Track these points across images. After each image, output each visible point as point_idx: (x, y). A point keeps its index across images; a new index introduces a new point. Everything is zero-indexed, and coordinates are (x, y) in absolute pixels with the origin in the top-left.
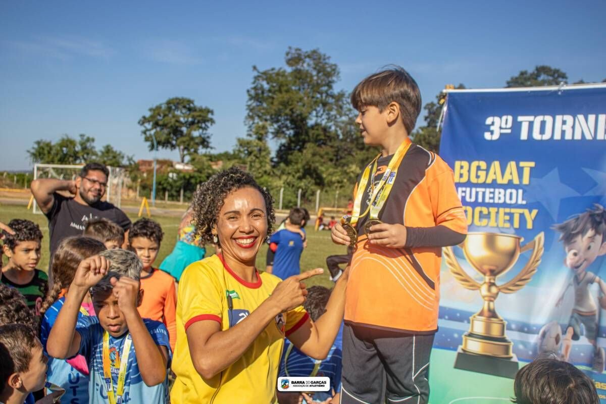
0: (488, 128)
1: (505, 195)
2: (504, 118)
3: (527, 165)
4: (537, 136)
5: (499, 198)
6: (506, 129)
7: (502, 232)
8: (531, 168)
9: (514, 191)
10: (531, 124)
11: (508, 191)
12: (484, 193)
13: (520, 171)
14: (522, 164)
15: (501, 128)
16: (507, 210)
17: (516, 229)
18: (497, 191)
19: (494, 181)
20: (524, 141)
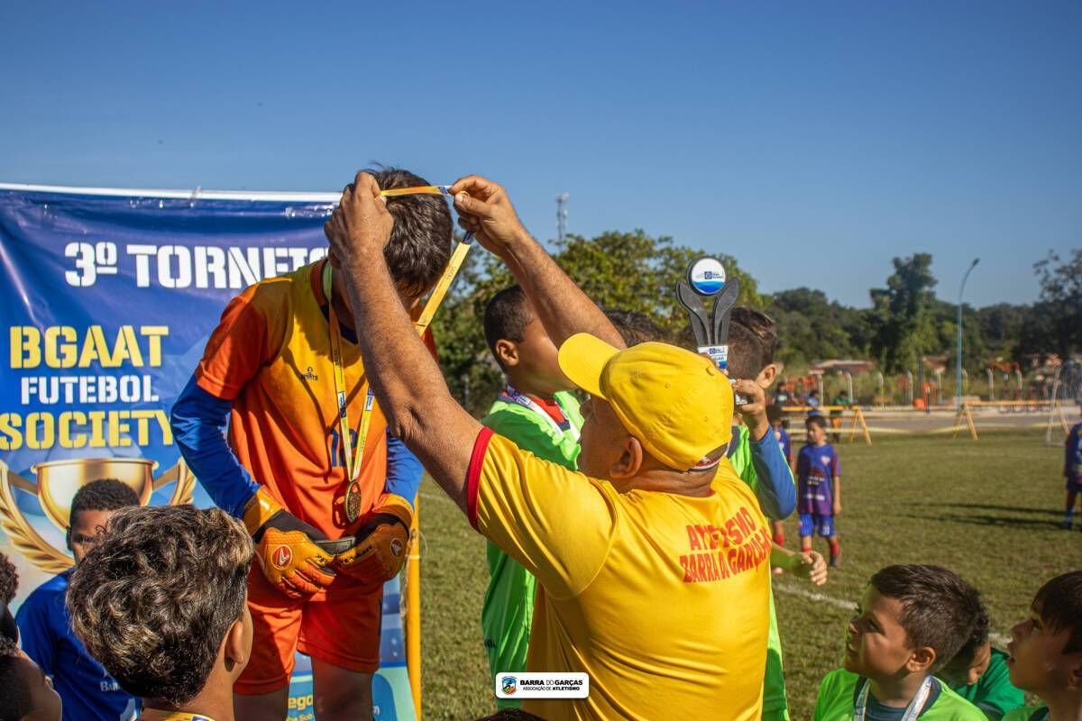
0: (70, 264)
1: (118, 388)
2: (101, 246)
3: (155, 332)
4: (165, 280)
5: (108, 394)
6: (107, 266)
7: (116, 456)
8: (163, 338)
9: (135, 379)
10: (153, 260)
11: (125, 380)
12: (76, 387)
13: (143, 343)
14: (145, 330)
16: (125, 414)
17: (143, 448)
18: (102, 380)
19: (96, 362)
20: (143, 289)
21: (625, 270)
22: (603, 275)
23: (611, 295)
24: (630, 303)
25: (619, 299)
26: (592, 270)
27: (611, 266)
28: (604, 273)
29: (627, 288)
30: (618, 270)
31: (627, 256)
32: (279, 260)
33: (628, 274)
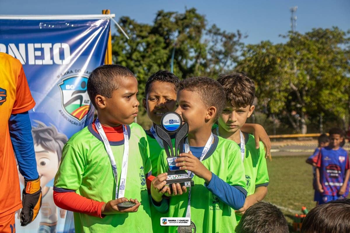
21: (325, 51)
22: (312, 55)
23: (317, 67)
24: (328, 70)
25: (321, 69)
26: (305, 52)
27: (317, 49)
28: (312, 53)
29: (327, 62)
30: (321, 51)
31: (326, 43)
32: (36, 49)
33: (327, 53)
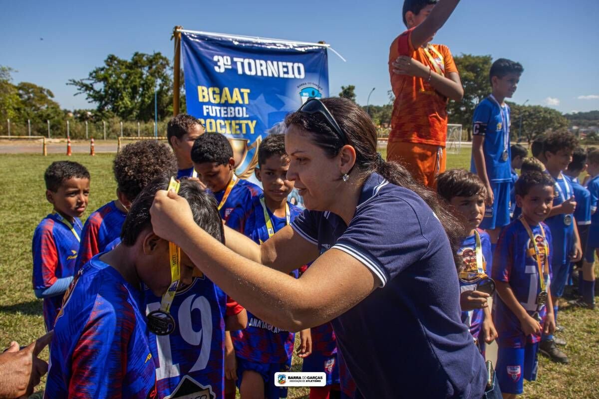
0: (216, 64)
2: (225, 57)
3: (246, 91)
4: (247, 72)
5: (231, 114)
6: (227, 65)
7: (235, 137)
9: (240, 108)
10: (242, 64)
11: (237, 108)
12: (220, 111)
13: (242, 94)
14: (242, 90)
15: (225, 65)
16: (237, 122)
17: (244, 135)
18: (229, 108)
19: (226, 101)
20: (240, 75)
32: (284, 67)
